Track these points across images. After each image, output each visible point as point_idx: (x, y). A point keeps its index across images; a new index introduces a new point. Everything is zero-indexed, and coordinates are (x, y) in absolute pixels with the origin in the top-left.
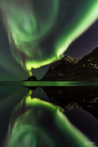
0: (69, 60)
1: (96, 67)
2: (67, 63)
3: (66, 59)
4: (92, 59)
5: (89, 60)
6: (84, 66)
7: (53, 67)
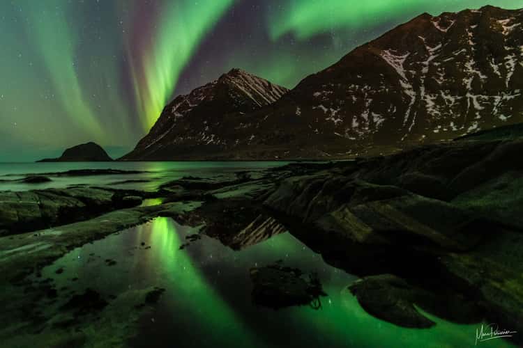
0: (247, 87)
1: (336, 118)
2: (239, 99)
3: (235, 82)
4: (329, 88)
5: (318, 94)
6: (298, 112)
7: (179, 110)
